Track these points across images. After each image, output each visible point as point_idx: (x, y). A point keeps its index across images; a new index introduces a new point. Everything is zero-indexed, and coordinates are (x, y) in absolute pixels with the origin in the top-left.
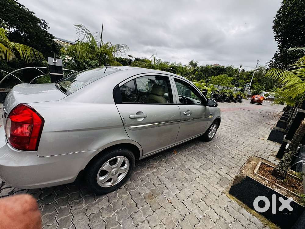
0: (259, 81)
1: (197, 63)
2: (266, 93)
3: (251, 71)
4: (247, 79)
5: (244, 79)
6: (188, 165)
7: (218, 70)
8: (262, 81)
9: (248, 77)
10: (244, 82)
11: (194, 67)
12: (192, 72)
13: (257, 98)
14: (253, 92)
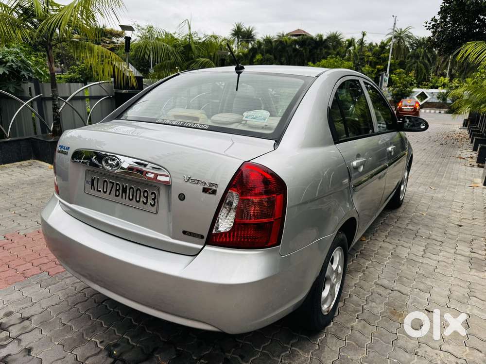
0: (402, 65)
1: (251, 31)
2: (420, 91)
3: (383, 43)
4: (376, 63)
5: (371, 62)
6: (404, 253)
7: (310, 46)
8: (409, 65)
9: (378, 58)
10: (373, 71)
11: (248, 42)
12: (245, 56)
13: (406, 106)
14: (394, 92)
